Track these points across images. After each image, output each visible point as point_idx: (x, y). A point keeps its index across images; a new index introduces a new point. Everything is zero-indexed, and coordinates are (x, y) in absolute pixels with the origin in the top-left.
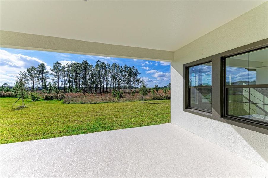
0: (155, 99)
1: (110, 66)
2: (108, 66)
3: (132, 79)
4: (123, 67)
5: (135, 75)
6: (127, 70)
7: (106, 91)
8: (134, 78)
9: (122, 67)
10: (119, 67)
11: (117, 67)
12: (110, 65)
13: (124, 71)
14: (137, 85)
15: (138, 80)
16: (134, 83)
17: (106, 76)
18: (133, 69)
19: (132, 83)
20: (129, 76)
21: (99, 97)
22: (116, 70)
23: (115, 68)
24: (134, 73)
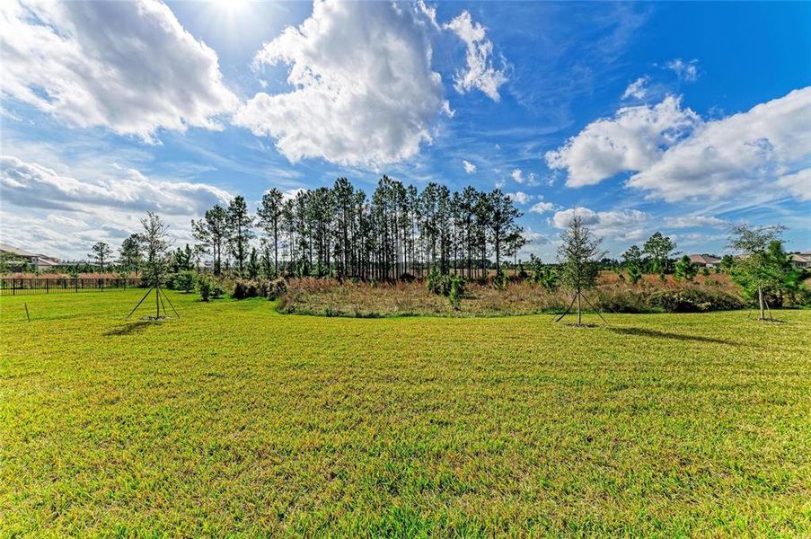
1: (418, 194)
2: (411, 192)
3: (489, 233)
4: (461, 193)
5: (501, 219)
7: (406, 275)
8: (497, 229)
10: (447, 195)
11: (440, 194)
12: (416, 190)
13: (462, 206)
14: (510, 255)
15: (513, 237)
16: (497, 249)
17: (404, 227)
18: (498, 200)
19: (489, 246)
20: (479, 223)
21: (386, 292)
22: (436, 204)
23: (434, 200)
24: (498, 214)
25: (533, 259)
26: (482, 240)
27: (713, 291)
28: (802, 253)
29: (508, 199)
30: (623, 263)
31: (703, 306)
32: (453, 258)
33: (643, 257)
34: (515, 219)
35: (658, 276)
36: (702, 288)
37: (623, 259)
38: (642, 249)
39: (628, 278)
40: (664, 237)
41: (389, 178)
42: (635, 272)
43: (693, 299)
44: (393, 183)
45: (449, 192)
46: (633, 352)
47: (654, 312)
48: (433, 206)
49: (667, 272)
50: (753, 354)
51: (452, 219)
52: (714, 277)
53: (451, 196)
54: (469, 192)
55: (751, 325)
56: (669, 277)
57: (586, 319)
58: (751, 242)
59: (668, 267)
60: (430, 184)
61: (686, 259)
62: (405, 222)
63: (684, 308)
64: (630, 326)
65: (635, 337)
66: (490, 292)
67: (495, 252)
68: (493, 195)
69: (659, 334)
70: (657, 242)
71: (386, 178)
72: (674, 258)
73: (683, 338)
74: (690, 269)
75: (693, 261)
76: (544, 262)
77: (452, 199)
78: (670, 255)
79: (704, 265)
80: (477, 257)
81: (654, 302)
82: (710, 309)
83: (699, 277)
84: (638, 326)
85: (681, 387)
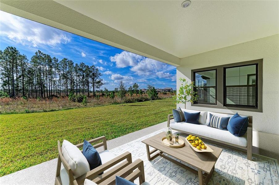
0: (127, 102)
1: (59, 62)
2: (55, 60)
3: (90, 80)
4: (79, 64)
5: (94, 75)
6: (84, 69)
7: (54, 95)
8: (93, 79)
9: (77, 64)
10: (73, 64)
11: (69, 63)
12: (57, 60)
13: (80, 69)
14: (98, 88)
15: (99, 82)
16: (93, 86)
17: (51, 74)
18: (93, 69)
19: (90, 85)
20: (86, 76)
21: (48, 102)
22: (68, 67)
23: (66, 65)
24: (93, 74)
25: (105, 89)
26: (88, 82)
27: (145, 97)
28: (159, 89)
29: (97, 69)
30: (128, 91)
31: (143, 100)
32: (76, 88)
33: (133, 89)
34: (100, 76)
35: (136, 94)
36: (143, 97)
37: (128, 90)
38: (132, 87)
39: (130, 95)
40: (137, 84)
41: (42, 52)
42: (131, 93)
43: (142, 99)
44: (44, 54)
45: (73, 63)
46: (133, 108)
47: (135, 102)
48: (66, 67)
49: (137, 93)
50: (148, 106)
51: (75, 74)
52: (145, 94)
53: (74, 65)
54: (82, 64)
55: (149, 103)
56: (138, 94)
57: (124, 104)
58: (150, 87)
59: (137, 92)
60: (64, 59)
61: (141, 90)
62: (50, 73)
63: (141, 101)
64: (132, 105)
65: (133, 106)
66: (94, 100)
67: (93, 87)
68: (92, 67)
69: (136, 105)
70: (136, 86)
71: (40, 52)
72: (139, 90)
73: (140, 105)
74: (142, 92)
75: (142, 90)
76: (109, 90)
77: (74, 66)
78: (138, 89)
79: (144, 91)
80: (86, 88)
81: (135, 100)
82: (145, 101)
83: (143, 94)
84: (133, 104)
85: (140, 111)
